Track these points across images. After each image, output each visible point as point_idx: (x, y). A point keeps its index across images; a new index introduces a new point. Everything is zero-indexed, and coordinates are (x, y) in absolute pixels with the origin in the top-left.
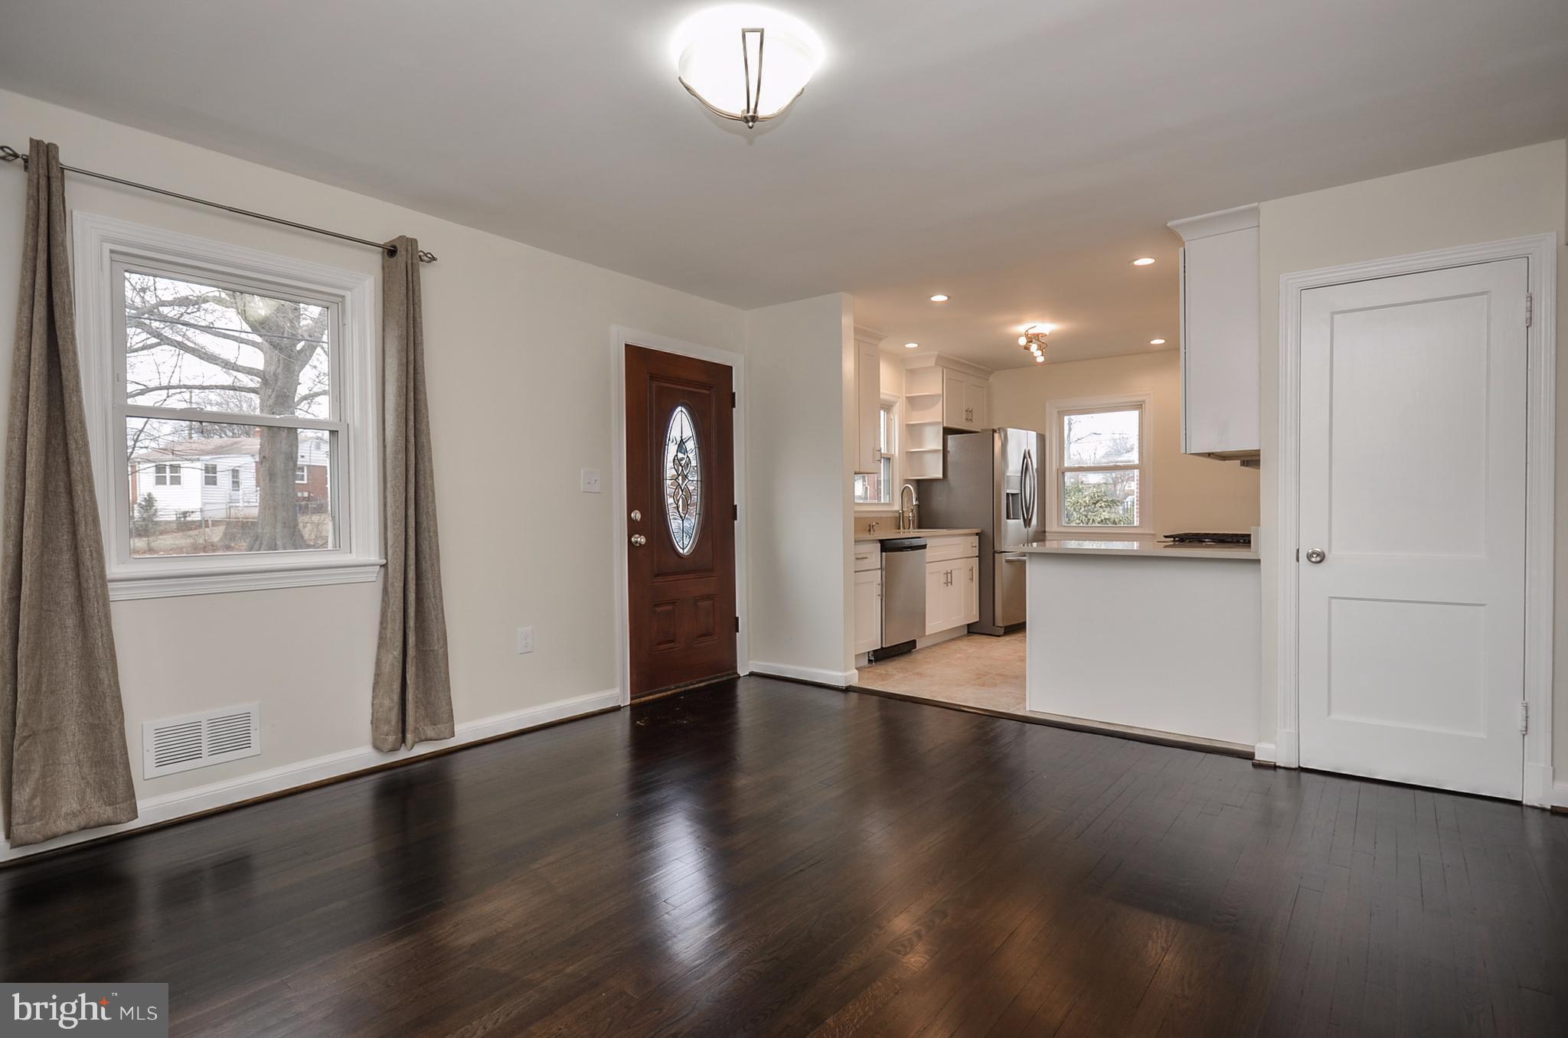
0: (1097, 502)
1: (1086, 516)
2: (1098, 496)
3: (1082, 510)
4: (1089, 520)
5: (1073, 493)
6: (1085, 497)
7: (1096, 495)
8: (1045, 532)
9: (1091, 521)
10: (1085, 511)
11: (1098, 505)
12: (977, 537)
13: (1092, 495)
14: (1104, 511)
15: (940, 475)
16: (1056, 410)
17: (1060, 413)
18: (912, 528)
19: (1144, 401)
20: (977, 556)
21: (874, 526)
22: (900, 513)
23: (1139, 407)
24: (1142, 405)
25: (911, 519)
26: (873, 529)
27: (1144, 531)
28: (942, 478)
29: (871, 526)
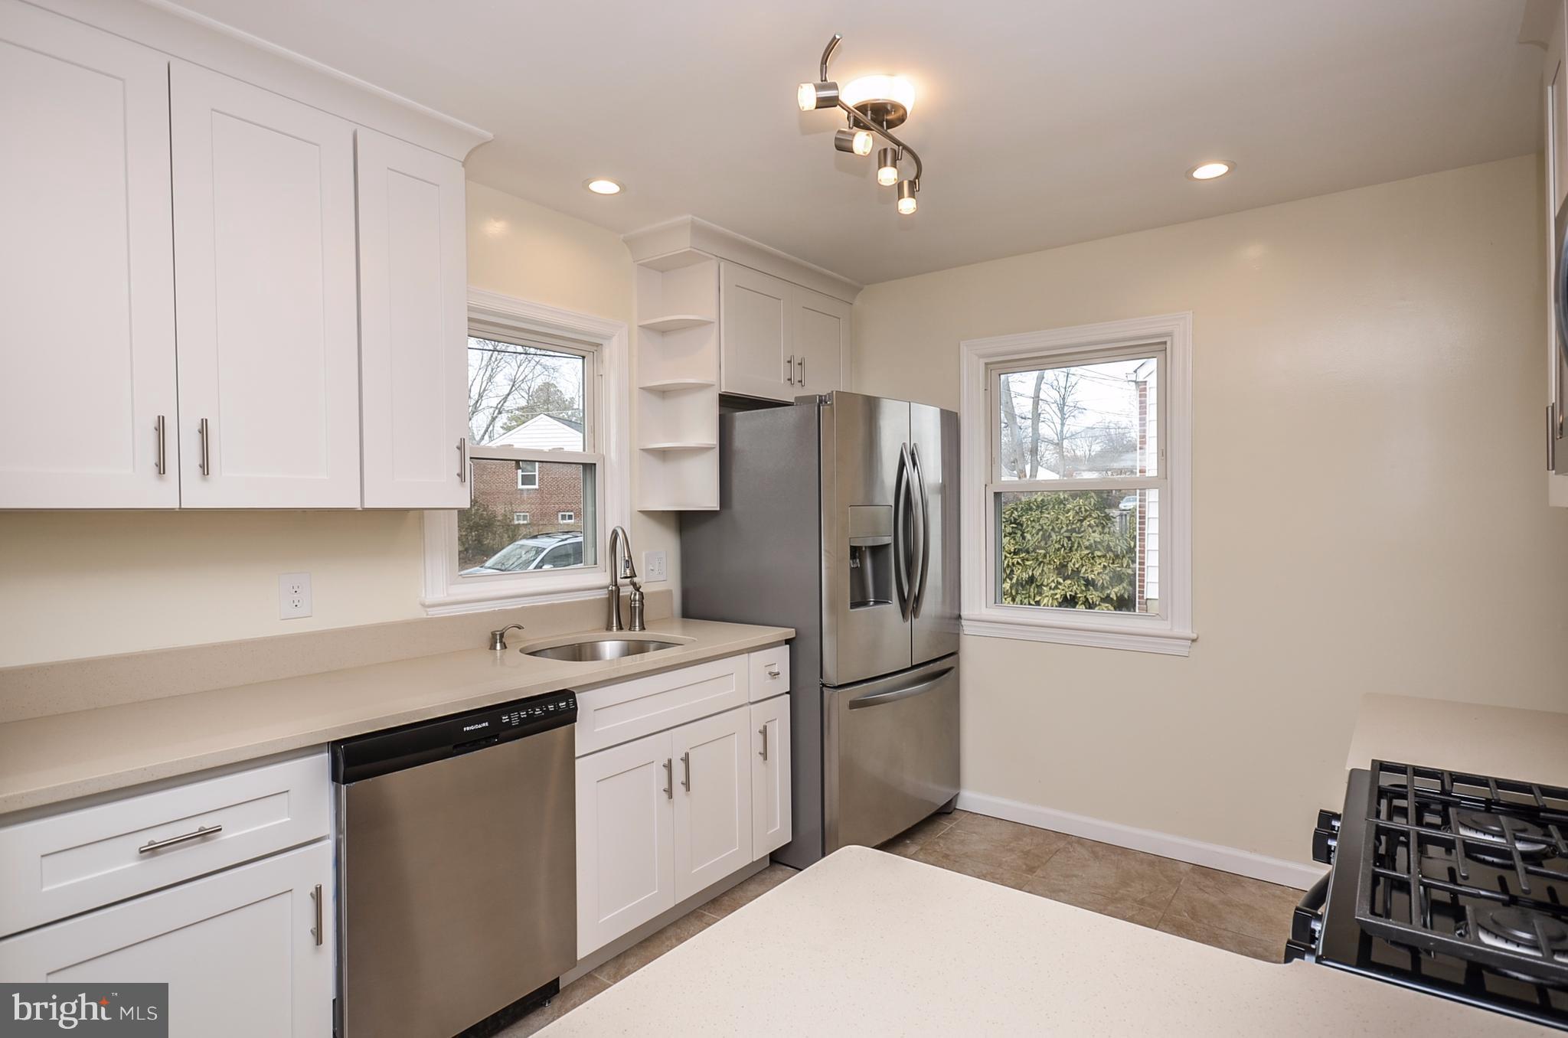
0: (1085, 519)
1: (1069, 538)
2: (1086, 511)
3: (1062, 531)
4: (1073, 543)
5: (1050, 507)
6: (1068, 511)
7: (1083, 509)
8: (960, 617)
9: (1076, 545)
10: (1067, 531)
11: (1086, 523)
12: (788, 646)
13: (1077, 508)
14: (1094, 532)
15: (711, 502)
16: (983, 361)
17: (992, 366)
18: (637, 624)
19: (1170, 335)
20: (787, 693)
21: (502, 636)
22: (612, 590)
23: (1156, 347)
24: (1165, 343)
25: (637, 605)
26: (501, 642)
27: (1171, 629)
28: (718, 509)
29: (494, 634)
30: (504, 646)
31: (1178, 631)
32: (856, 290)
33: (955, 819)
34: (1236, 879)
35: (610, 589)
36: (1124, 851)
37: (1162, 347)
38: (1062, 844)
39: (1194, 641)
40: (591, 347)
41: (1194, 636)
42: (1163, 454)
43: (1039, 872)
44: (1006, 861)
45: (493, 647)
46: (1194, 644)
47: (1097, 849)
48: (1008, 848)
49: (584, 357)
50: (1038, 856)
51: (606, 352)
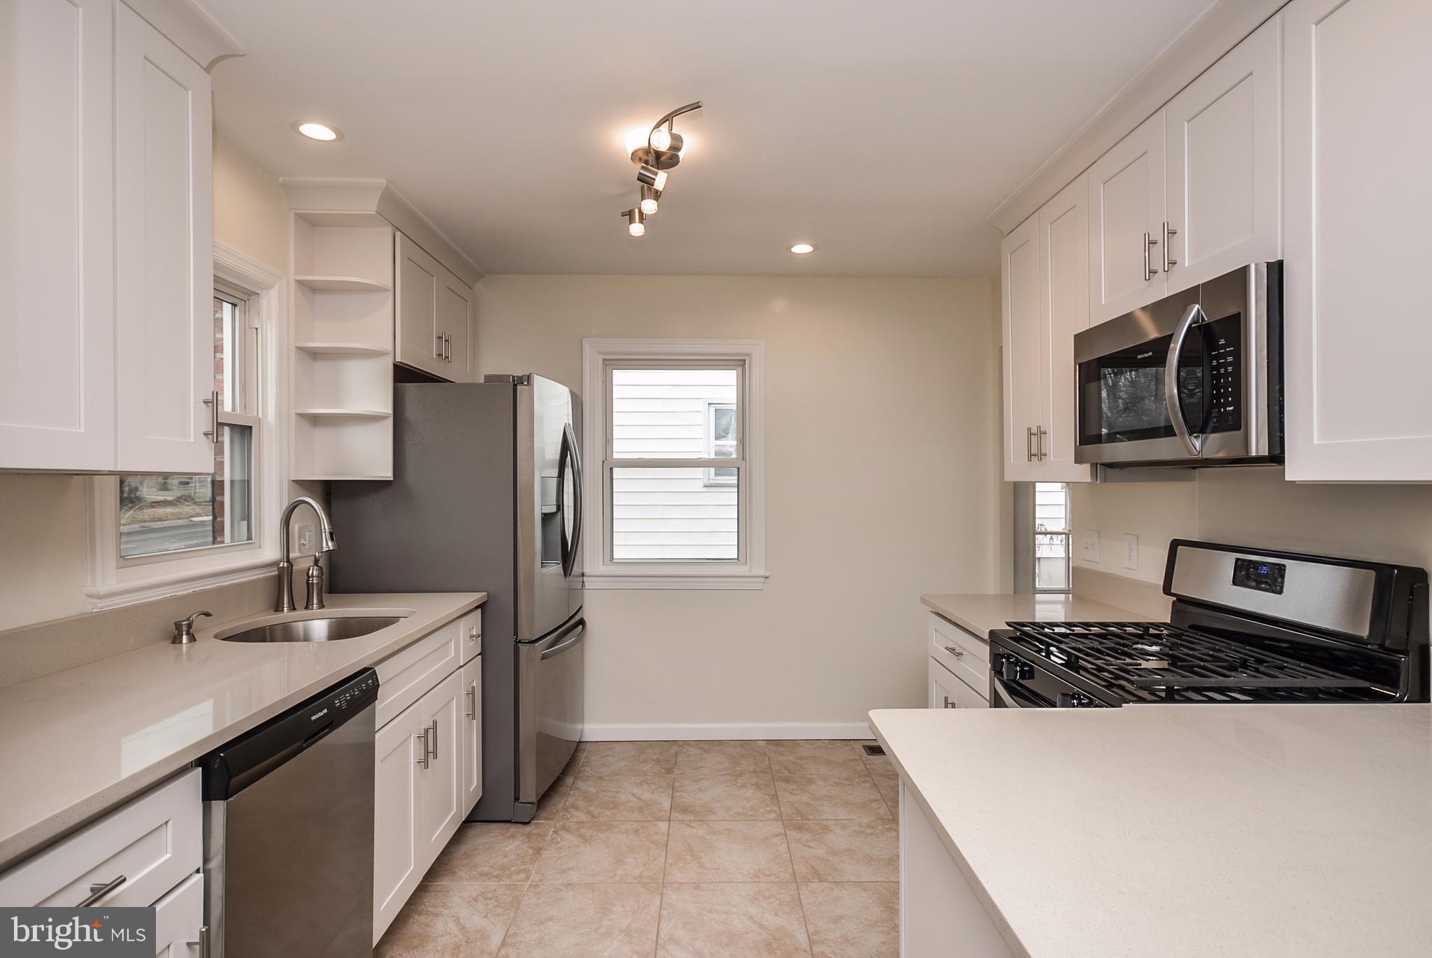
12: (479, 612)
15: (386, 473)
16: (600, 358)
17: (607, 362)
18: (315, 602)
19: (749, 355)
20: (479, 654)
21: (189, 626)
22: (283, 567)
23: (739, 363)
24: (745, 360)
25: (315, 581)
26: (188, 633)
27: (750, 571)
28: (392, 479)
29: (178, 626)
30: (192, 639)
31: (755, 572)
32: (479, 276)
33: (584, 750)
34: (794, 744)
35: (281, 565)
36: (720, 742)
37: (742, 363)
38: (675, 748)
39: (766, 578)
40: (243, 295)
41: (767, 574)
42: (742, 441)
43: (676, 771)
44: (647, 770)
45: (176, 640)
46: (767, 580)
47: (701, 746)
48: (641, 760)
49: (234, 305)
50: (667, 761)
51: (264, 302)
